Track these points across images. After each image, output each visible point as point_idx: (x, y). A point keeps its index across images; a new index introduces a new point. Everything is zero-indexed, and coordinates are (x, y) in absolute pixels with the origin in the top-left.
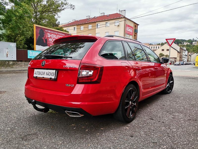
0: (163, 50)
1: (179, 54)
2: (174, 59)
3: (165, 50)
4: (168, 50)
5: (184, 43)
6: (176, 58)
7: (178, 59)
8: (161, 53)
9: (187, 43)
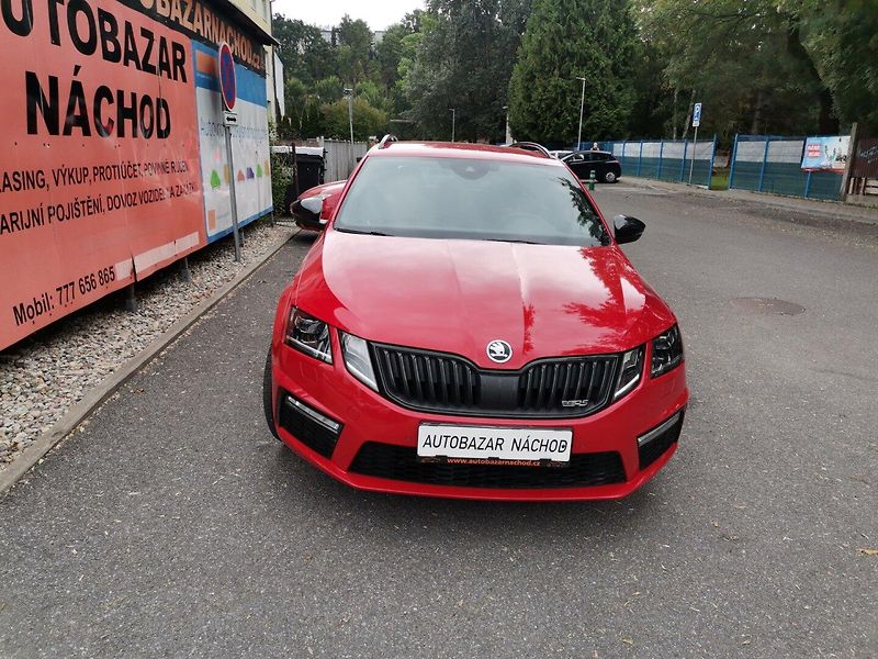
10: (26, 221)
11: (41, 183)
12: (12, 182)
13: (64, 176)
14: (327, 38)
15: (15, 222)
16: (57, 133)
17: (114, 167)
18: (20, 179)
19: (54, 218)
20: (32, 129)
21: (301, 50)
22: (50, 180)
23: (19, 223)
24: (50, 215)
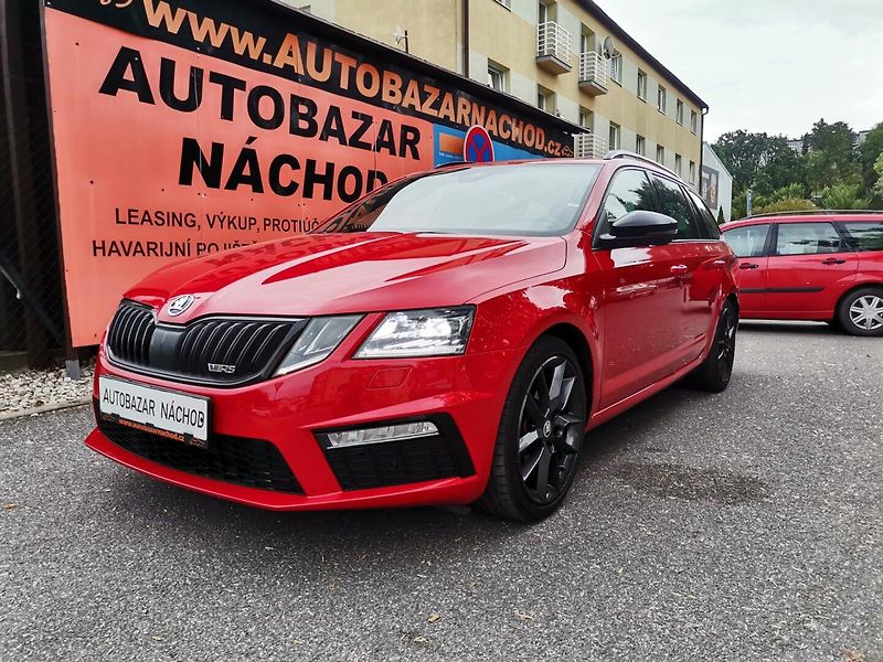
10: (166, 250)
11: (191, 224)
12: (154, 219)
13: (222, 222)
14: (798, 147)
15: (153, 250)
16: (217, 186)
17: (295, 221)
18: (164, 217)
19: (204, 252)
20: (185, 181)
21: (763, 162)
22: (203, 223)
23: (158, 251)
24: (199, 250)
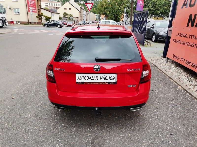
0: (65, 9)
1: (80, 13)
2: (76, 18)
3: (68, 9)
4: (70, 9)
5: (80, 2)
6: (78, 17)
7: (80, 18)
8: (65, 12)
9: (83, 2)
10: (181, 43)
11: (186, 37)
12: (181, 35)
13: (192, 37)
16: (193, 26)
18: (183, 35)
19: (187, 45)
20: (188, 26)
22: (188, 37)
24: (186, 44)
